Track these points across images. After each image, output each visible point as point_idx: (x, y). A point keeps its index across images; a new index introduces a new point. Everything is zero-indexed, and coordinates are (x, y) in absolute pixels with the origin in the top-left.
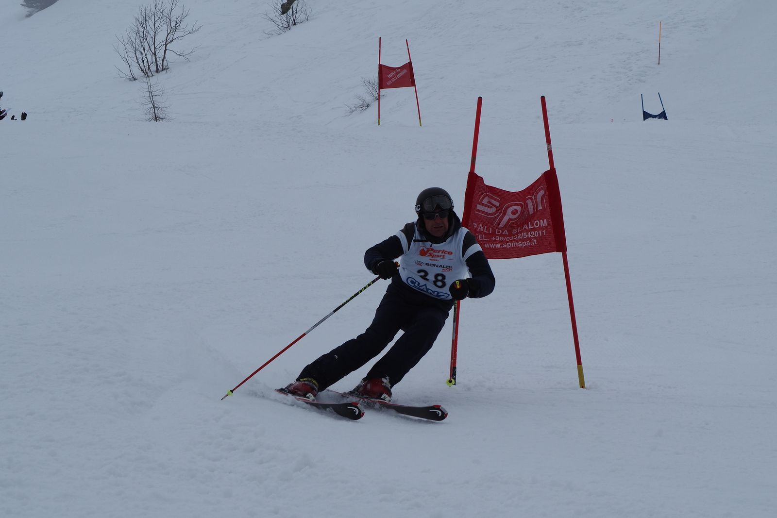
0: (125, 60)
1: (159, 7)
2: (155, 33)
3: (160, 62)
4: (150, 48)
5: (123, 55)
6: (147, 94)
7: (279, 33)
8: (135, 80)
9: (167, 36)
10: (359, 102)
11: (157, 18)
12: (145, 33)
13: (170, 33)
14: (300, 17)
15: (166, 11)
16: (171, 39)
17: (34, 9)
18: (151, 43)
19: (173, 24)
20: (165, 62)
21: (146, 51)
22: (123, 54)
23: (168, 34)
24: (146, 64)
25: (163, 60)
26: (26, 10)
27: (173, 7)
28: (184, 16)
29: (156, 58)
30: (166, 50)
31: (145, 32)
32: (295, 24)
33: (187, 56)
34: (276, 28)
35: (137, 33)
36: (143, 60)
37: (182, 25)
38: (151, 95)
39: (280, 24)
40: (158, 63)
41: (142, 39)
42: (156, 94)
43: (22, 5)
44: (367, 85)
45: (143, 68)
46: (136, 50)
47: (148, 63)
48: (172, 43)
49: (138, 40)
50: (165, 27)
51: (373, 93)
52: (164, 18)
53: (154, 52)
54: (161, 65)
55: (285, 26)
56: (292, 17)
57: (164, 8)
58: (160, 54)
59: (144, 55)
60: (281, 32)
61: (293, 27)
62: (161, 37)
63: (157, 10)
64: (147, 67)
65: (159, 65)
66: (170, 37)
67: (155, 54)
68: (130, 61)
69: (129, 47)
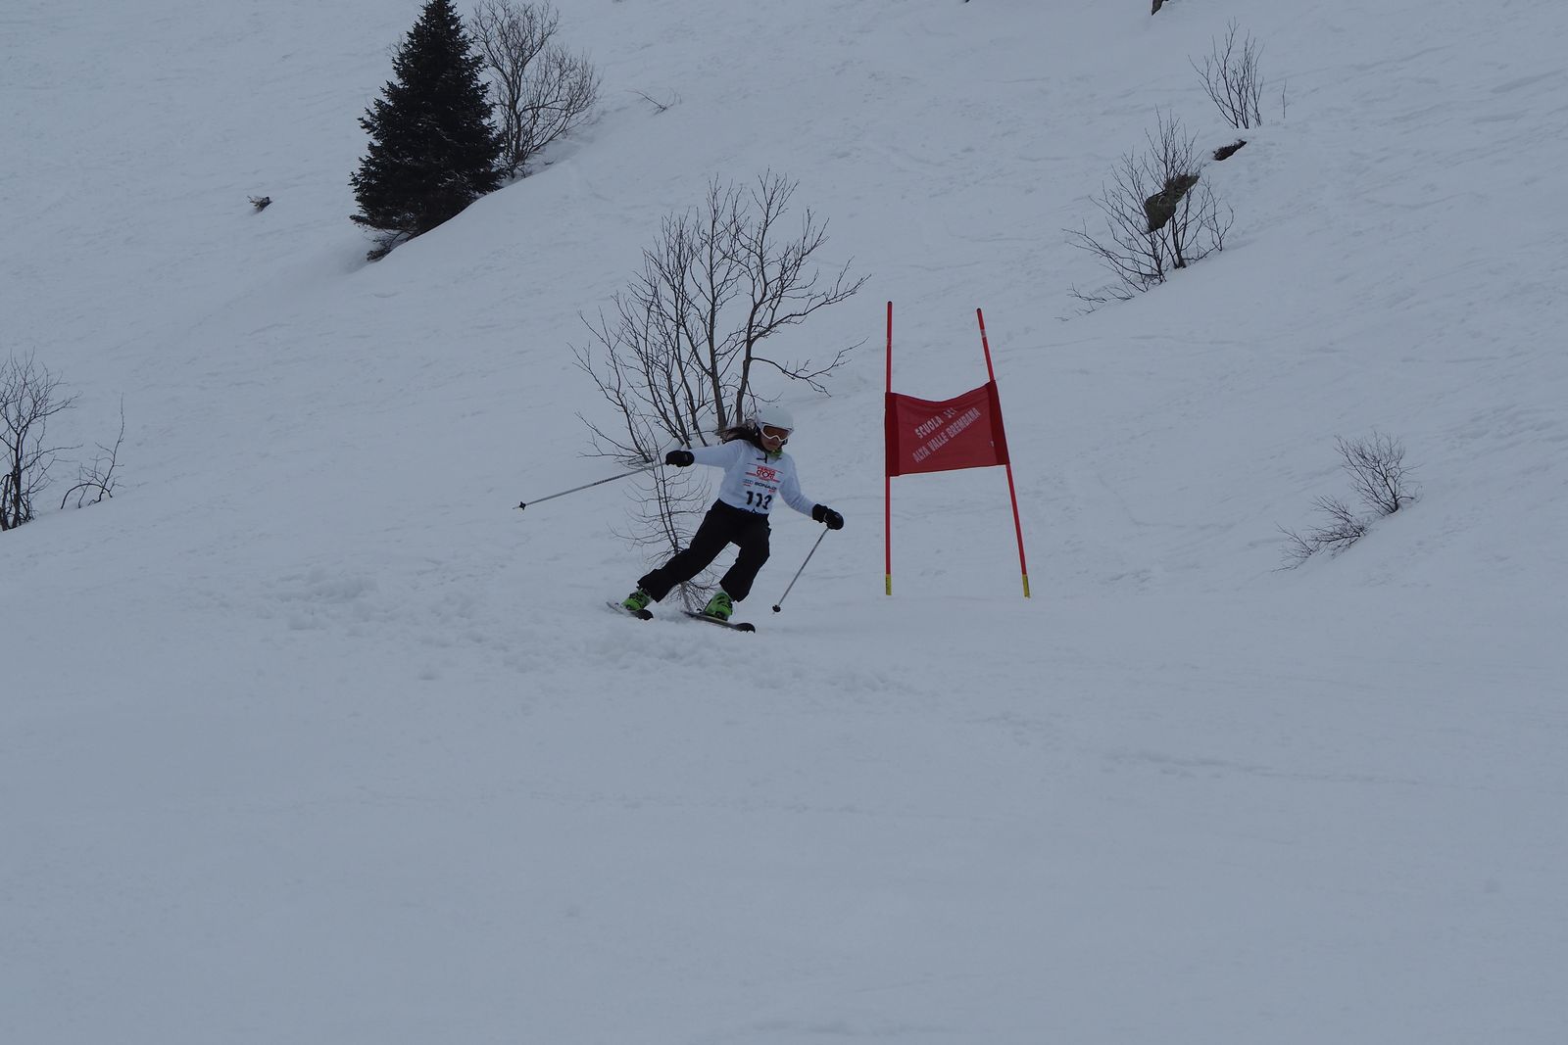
0: (612, 395)
1: (725, 218)
2: (713, 305)
3: (729, 401)
4: (694, 349)
5: (605, 382)
6: (654, 509)
7: (1125, 295)
8: (647, 461)
9: (753, 313)
10: (1329, 523)
11: (718, 256)
12: (679, 307)
13: (761, 302)
14: (1197, 239)
15: (750, 231)
16: (766, 324)
17: (396, 232)
18: (701, 335)
19: (773, 272)
20: (746, 398)
21: (684, 365)
22: (607, 375)
23: (756, 307)
24: (683, 409)
25: (741, 394)
26: (368, 236)
27: (772, 214)
28: (808, 245)
29: (717, 388)
30: (749, 359)
31: (680, 301)
32: (1181, 264)
33: (819, 379)
34: (1118, 279)
35: (653, 304)
36: (673, 397)
37: (805, 274)
38: (665, 511)
39: (1128, 263)
40: (726, 402)
41: (670, 325)
42: (683, 506)
43: (357, 219)
44: (1355, 462)
45: (673, 420)
46: (649, 362)
47: (692, 404)
48: (772, 337)
49: (653, 330)
50: (745, 283)
51: (1378, 489)
52: (743, 253)
53: (708, 365)
54: (734, 408)
55: (1146, 270)
56: (1170, 242)
57: (741, 221)
58: (731, 373)
59: (676, 377)
60: (1134, 292)
61: (1173, 276)
62: (732, 319)
63: (719, 227)
64: (687, 419)
65: (726, 411)
66: (763, 317)
67: (713, 374)
68: (630, 397)
69: (626, 353)
